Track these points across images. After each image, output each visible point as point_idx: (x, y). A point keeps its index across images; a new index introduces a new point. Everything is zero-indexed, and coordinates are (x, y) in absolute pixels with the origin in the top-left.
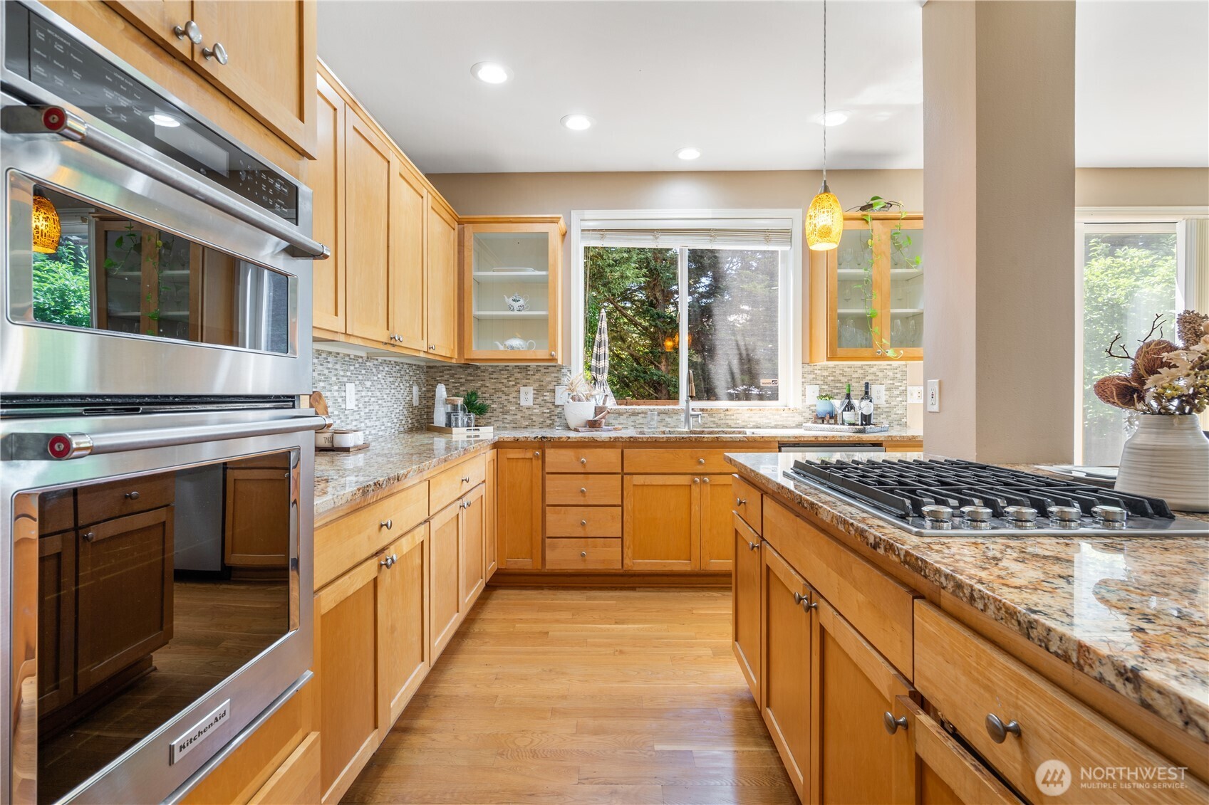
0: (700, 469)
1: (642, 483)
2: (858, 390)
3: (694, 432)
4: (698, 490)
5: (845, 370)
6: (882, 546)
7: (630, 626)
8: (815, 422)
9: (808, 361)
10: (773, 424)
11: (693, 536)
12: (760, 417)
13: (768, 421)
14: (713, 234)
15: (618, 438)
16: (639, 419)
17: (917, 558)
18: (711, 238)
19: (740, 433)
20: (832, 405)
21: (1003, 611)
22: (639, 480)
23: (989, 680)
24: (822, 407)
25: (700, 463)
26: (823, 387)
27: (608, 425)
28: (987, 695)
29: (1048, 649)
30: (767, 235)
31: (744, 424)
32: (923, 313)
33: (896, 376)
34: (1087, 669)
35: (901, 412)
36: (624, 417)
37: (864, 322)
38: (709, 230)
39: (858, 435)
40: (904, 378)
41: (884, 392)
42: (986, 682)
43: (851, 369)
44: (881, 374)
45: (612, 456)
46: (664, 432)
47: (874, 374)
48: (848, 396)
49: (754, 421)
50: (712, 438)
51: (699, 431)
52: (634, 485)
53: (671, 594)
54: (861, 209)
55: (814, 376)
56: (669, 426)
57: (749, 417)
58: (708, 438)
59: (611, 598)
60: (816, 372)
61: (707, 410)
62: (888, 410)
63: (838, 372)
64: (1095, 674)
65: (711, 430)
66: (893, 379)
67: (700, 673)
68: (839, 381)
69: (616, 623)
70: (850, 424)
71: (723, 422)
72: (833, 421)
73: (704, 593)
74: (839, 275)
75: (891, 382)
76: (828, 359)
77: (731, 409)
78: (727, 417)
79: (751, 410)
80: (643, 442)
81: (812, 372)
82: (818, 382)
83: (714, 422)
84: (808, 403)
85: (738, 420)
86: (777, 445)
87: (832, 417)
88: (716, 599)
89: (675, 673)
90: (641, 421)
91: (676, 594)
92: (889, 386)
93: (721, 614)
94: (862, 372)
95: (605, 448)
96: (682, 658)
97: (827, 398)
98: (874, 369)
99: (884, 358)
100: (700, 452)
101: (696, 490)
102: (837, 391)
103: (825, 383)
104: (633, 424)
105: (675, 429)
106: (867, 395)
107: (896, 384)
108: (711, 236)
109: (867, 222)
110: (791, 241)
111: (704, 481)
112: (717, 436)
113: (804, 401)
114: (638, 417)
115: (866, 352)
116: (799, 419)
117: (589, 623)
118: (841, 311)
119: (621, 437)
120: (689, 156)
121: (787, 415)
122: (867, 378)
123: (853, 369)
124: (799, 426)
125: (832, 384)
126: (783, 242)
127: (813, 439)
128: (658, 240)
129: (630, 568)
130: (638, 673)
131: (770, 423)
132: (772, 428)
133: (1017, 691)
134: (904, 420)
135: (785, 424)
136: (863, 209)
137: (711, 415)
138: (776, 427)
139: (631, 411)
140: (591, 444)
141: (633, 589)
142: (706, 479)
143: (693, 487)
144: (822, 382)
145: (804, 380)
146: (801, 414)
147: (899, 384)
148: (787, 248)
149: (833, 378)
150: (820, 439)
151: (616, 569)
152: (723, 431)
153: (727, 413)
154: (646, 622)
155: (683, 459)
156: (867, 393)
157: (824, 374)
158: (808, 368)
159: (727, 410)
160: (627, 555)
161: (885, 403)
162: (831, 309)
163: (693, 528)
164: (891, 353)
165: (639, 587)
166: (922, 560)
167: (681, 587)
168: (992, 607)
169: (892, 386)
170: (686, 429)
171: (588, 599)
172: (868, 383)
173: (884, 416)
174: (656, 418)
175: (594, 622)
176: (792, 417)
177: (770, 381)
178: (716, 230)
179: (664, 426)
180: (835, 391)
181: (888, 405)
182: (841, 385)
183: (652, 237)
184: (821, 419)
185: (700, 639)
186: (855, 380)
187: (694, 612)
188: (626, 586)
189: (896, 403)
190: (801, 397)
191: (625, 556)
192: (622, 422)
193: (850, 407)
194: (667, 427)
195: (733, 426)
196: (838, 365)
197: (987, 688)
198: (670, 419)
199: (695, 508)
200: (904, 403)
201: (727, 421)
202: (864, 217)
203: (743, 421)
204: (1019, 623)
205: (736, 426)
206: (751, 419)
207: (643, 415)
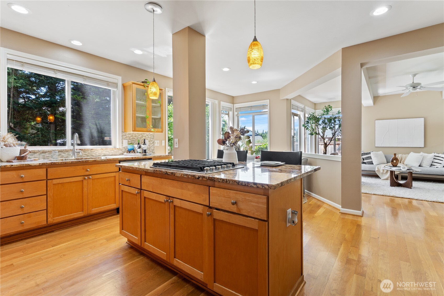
0: (87, 173)
1: (58, 182)
2: (141, 141)
3: (78, 159)
4: (86, 182)
5: (136, 135)
6: (201, 178)
7: (61, 245)
8: (128, 153)
9: (124, 131)
10: (111, 154)
11: (84, 201)
12: (106, 152)
13: (109, 153)
14: (85, 78)
15: (45, 163)
16: (47, 155)
17: (212, 177)
18: (84, 79)
19: (99, 158)
20: (133, 146)
21: (233, 182)
22: (55, 181)
23: (230, 196)
24: (130, 147)
25: (87, 171)
26: (129, 140)
27: (29, 158)
28: (229, 199)
29: (242, 185)
30: (108, 83)
31: (99, 155)
32: (161, 118)
33: (151, 137)
34: (249, 185)
35: (153, 149)
36: (38, 154)
37: (144, 120)
38: (83, 76)
39: (145, 156)
40: (154, 138)
41: (148, 142)
42: (229, 197)
43: (138, 134)
44: (147, 136)
45: (42, 172)
46: (62, 160)
47: (145, 136)
48: (139, 144)
49: (103, 153)
50: (93, 160)
51: (80, 159)
52: (54, 184)
53: (74, 228)
54: (142, 82)
55: (126, 137)
56: (63, 157)
57: (101, 152)
58: (90, 160)
59: (42, 239)
60: (127, 135)
61: (83, 149)
62: (149, 148)
63: (134, 135)
64: (250, 186)
65: (86, 157)
66: (151, 138)
67: (105, 248)
68: (134, 139)
69: (53, 247)
70: (139, 153)
71: (90, 154)
72: (133, 152)
73: (90, 223)
74: (137, 103)
75: (150, 139)
76: (133, 131)
77: (93, 149)
78: (93, 152)
79: (102, 149)
80: (59, 164)
81: (125, 135)
82: (127, 139)
83: (86, 155)
84: (124, 146)
85: (97, 153)
86: (118, 161)
87: (133, 151)
88: (96, 223)
89: (95, 252)
90: (48, 155)
91: (76, 227)
92: (149, 140)
93: (102, 228)
94: (141, 135)
95: (36, 169)
96: (95, 247)
97: (132, 144)
98: (145, 135)
99: (150, 131)
100: (87, 167)
101: (85, 182)
102: (134, 142)
103: (130, 139)
104: (43, 157)
105: (68, 158)
106: (144, 143)
107: (151, 140)
108: (84, 78)
109: (145, 87)
110: (117, 88)
111: (89, 178)
112: (95, 159)
113: (122, 145)
114: (46, 154)
115: (145, 129)
116: (121, 152)
117: (37, 252)
118: (137, 115)
119: (46, 163)
120: (76, 43)
121: (116, 151)
122: (143, 138)
123: (139, 135)
124: (122, 154)
125: (132, 139)
126: (114, 87)
127: (131, 158)
128: (57, 74)
129: (51, 222)
130: (78, 258)
131: (110, 154)
132: (111, 156)
133: (235, 195)
134: (154, 151)
135: (116, 154)
136: (143, 82)
137: (84, 152)
138: (112, 155)
139: (42, 151)
140: (27, 167)
141: (53, 231)
142: (91, 177)
143: (84, 181)
144: (129, 139)
145: (122, 138)
146: (121, 150)
147: (152, 140)
148: (116, 90)
149: (132, 138)
150: (133, 158)
151: (43, 225)
152: (92, 158)
153: (92, 151)
154: (68, 241)
155: (80, 170)
156: (145, 142)
157: (129, 136)
158: (124, 134)
159: (92, 149)
160: (50, 216)
161: (148, 146)
162: (134, 114)
163: (84, 198)
164: (152, 130)
165: (55, 230)
166: (213, 178)
167: (77, 224)
168: (231, 182)
169: (150, 140)
170: (73, 158)
171: (27, 243)
172: (145, 139)
173: (148, 150)
174: (57, 154)
175: (39, 250)
176: (118, 151)
177: (108, 138)
178: (86, 77)
179: (60, 157)
180: (133, 142)
181: (149, 147)
182: (135, 140)
183: (53, 72)
184: (129, 151)
185: (98, 238)
186: (139, 138)
187: (89, 230)
188: (48, 231)
189: (151, 146)
190: (121, 144)
191: (48, 217)
192: (36, 156)
193: (140, 147)
194: (62, 157)
195: (94, 155)
196: (134, 133)
197: (229, 198)
198: (64, 154)
199: (85, 189)
200: (154, 146)
201: (92, 154)
202: (144, 86)
203: (99, 154)
204: (237, 182)
205: (95, 156)
206: (102, 153)
207: (49, 153)
